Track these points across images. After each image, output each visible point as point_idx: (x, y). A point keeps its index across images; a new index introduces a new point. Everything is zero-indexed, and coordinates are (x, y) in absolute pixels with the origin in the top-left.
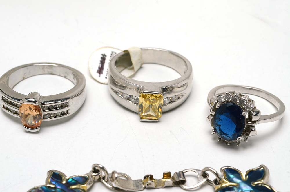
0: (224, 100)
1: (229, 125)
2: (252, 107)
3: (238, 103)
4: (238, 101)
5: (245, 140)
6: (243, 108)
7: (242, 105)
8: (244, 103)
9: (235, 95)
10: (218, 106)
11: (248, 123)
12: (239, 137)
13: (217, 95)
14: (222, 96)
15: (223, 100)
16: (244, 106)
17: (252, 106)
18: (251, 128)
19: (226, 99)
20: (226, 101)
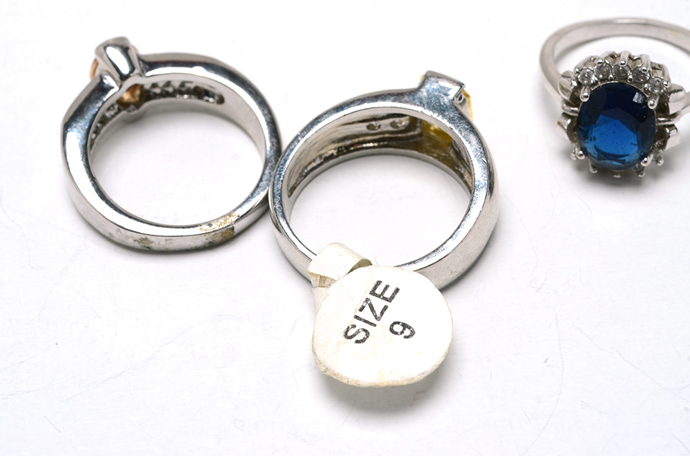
0: (596, 79)
1: (614, 132)
2: (666, 85)
3: (630, 80)
4: (631, 77)
5: (657, 160)
6: (644, 89)
7: (641, 84)
8: (645, 78)
9: (622, 64)
10: (586, 97)
11: (660, 121)
12: (645, 159)
13: (577, 70)
14: (588, 70)
15: (594, 78)
16: (646, 86)
17: (665, 83)
18: (668, 131)
19: (601, 76)
20: (602, 80)
